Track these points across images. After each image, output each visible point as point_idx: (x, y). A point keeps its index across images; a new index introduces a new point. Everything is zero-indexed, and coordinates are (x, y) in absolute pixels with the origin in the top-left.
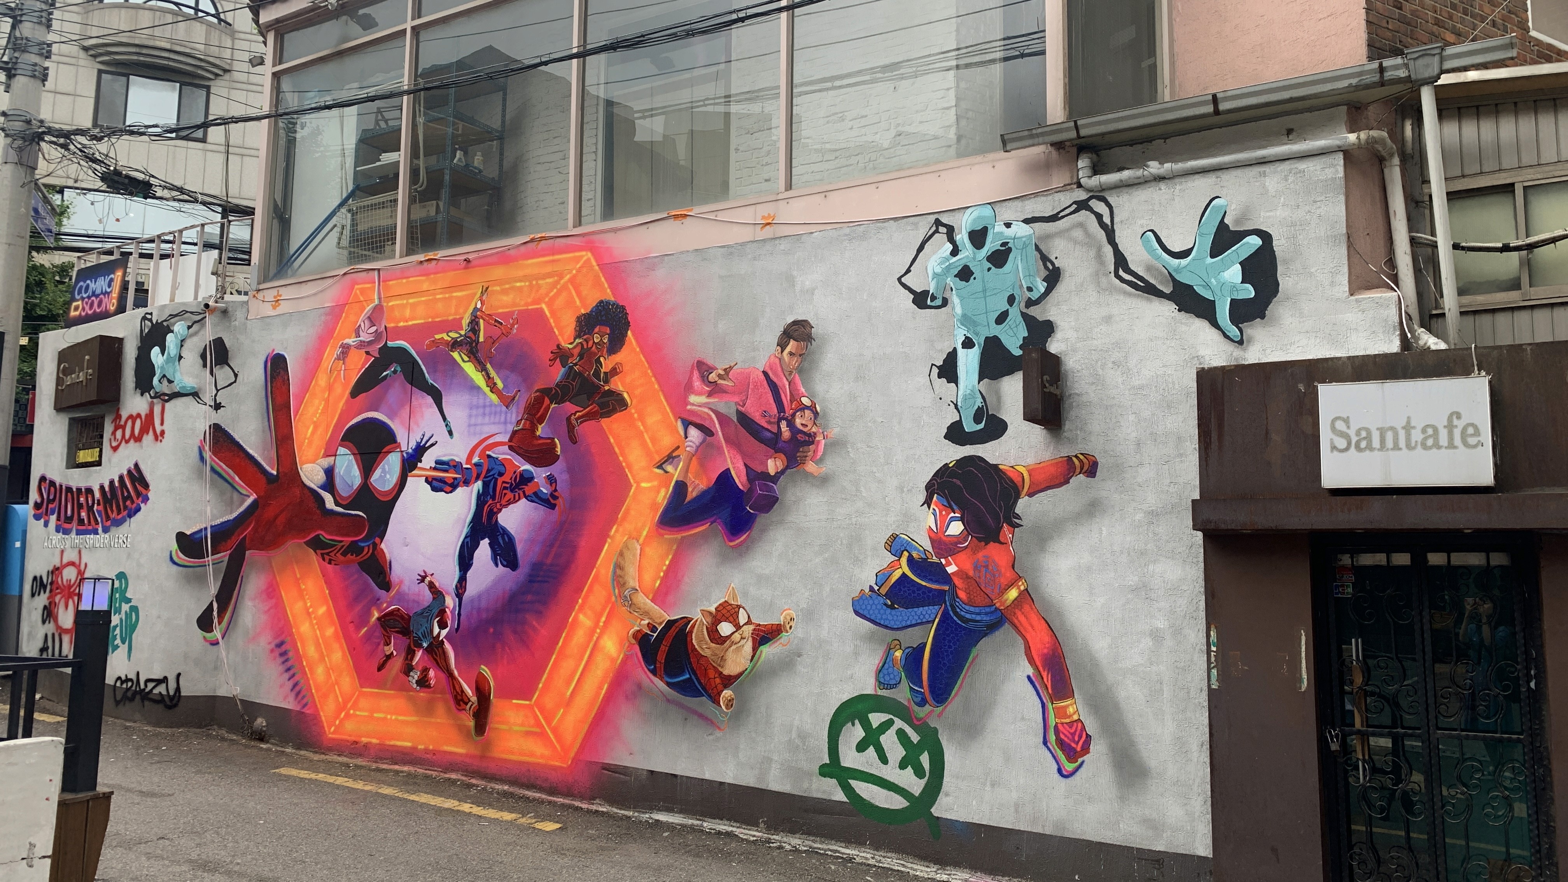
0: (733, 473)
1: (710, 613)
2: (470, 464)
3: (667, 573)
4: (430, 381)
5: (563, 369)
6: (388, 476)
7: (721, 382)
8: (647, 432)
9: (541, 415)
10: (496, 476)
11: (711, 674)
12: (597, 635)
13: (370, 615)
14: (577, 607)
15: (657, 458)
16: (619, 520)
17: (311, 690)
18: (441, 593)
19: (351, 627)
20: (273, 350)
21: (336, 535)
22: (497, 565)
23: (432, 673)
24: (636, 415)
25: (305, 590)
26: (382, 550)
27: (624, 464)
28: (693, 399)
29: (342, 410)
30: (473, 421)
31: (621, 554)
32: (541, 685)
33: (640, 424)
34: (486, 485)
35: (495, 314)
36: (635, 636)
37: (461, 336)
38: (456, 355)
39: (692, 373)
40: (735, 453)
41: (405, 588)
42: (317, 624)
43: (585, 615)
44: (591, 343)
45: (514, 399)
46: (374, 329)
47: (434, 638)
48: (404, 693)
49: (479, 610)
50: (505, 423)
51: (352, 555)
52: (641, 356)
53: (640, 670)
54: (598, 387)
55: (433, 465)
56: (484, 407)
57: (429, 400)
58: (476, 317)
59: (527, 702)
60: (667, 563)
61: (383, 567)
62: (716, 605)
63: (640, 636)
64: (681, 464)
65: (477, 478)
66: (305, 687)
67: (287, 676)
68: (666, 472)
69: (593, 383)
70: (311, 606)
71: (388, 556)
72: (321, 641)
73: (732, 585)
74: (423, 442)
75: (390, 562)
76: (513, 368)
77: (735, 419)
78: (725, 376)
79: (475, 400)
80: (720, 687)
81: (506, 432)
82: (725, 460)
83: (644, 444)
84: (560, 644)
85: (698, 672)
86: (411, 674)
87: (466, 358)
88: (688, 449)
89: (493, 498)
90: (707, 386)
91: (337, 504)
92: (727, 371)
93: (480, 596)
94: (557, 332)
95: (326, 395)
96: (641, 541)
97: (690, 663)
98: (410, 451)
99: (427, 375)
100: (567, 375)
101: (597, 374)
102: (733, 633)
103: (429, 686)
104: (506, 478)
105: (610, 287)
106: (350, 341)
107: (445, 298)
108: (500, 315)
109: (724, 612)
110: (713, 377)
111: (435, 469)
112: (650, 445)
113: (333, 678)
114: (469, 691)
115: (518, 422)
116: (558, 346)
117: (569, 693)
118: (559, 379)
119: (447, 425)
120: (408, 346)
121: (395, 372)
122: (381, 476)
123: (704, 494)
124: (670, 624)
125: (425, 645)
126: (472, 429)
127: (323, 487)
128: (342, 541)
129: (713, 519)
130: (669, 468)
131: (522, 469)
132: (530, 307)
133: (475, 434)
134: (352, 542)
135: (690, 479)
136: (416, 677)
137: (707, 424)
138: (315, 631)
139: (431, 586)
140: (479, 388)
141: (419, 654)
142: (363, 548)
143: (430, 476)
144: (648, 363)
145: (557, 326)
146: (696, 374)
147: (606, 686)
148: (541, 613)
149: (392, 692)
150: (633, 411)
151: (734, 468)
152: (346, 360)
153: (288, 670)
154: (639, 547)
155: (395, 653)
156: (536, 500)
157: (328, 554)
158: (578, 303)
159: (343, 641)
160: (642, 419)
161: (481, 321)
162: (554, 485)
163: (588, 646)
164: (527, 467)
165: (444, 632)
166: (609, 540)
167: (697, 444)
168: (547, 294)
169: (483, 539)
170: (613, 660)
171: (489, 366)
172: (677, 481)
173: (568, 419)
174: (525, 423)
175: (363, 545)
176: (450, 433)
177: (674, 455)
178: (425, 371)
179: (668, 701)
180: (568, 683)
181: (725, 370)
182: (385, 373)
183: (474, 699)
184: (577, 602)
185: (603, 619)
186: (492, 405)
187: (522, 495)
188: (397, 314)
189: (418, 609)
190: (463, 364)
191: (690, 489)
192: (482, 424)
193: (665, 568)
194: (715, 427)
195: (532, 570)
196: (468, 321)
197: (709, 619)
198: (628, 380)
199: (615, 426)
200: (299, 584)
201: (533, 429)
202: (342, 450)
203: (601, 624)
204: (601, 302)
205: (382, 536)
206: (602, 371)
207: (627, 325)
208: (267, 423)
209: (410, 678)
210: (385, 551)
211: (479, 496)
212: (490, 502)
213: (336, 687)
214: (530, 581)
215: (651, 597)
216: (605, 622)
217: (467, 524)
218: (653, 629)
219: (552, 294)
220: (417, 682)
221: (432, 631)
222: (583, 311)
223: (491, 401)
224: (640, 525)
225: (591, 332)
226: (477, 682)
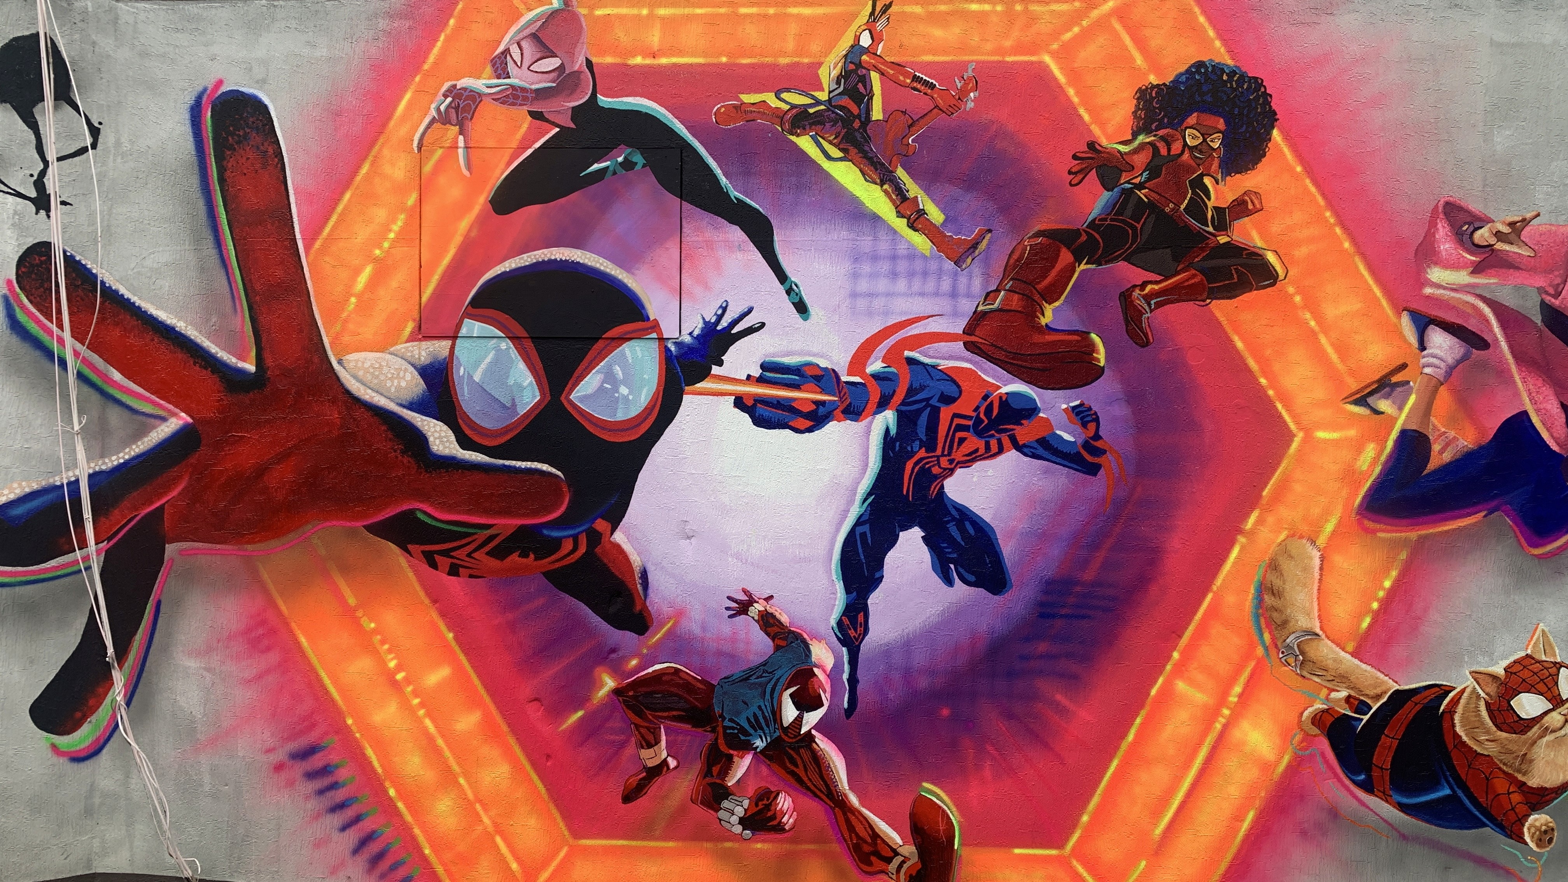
0: (1535, 420)
1: (1494, 677)
2: (862, 373)
3: (1387, 603)
4: (734, 194)
5: (1107, 195)
6: (624, 390)
7: (1500, 246)
8: (1326, 333)
9: (1052, 285)
10: (934, 402)
11: (1501, 785)
12: (1222, 720)
13: (594, 684)
14: (1169, 667)
15: (1353, 385)
16: (1264, 501)
17: (419, 849)
18: (797, 637)
19: (535, 713)
20: (220, 83)
21: (469, 512)
22: (949, 582)
23: (784, 802)
24: (1298, 299)
25: (375, 631)
26: (618, 547)
27: (1271, 392)
28: (1436, 274)
29: (467, 237)
30: (863, 286)
31: (1274, 566)
32: (1085, 818)
33: (1308, 316)
34: (905, 419)
35: (912, 64)
36: (1318, 719)
37: (818, 102)
38: (805, 143)
39: (1432, 224)
40: (1540, 383)
41: (693, 625)
42: (422, 705)
43: (1191, 682)
44: (1177, 147)
45: (975, 245)
46: (552, 63)
47: (785, 730)
48: (708, 845)
49: (908, 674)
50: (954, 294)
51: (524, 555)
52: (1308, 182)
53: (1331, 783)
54: (1202, 237)
55: (756, 372)
56: (894, 258)
57: (736, 234)
58: (859, 65)
59: (1053, 852)
60: (1387, 584)
61: (622, 584)
62: (1505, 663)
63: (1329, 720)
64: (1412, 399)
65: (882, 405)
66: (396, 844)
67: (337, 819)
68: (1377, 412)
69: (1187, 227)
70: (399, 668)
71: (636, 560)
72: (440, 742)
73: (1542, 626)
74: (724, 323)
75: (644, 574)
76: (970, 183)
77: (1538, 320)
78: (1513, 237)
79: (866, 243)
80: (1522, 809)
81: (955, 314)
82: (1517, 394)
83: (1319, 355)
84: (1131, 737)
85: (1469, 784)
86: (725, 804)
87: (835, 153)
88: (1427, 370)
89: (930, 445)
90: (1471, 253)
91: (465, 442)
92: (1517, 228)
93: (907, 645)
94: (1086, 117)
95: (412, 200)
96: (1322, 541)
97: (1452, 769)
98: (687, 339)
99: (723, 180)
100: (1117, 208)
101: (1197, 209)
102: (1546, 713)
103: (779, 828)
104: (965, 406)
105: (1220, 36)
106: (479, 84)
107: (766, 16)
108: (927, 67)
109: (1526, 674)
110: (1483, 235)
111: (761, 380)
112: (1334, 356)
113: (486, 820)
114: (894, 837)
115: (989, 296)
116: (1092, 146)
117: (1159, 831)
118: (1095, 213)
119: (788, 292)
120: (662, 110)
121: (628, 165)
122: (601, 389)
123: (1468, 459)
124: (1400, 698)
125: (760, 744)
126: (862, 303)
127: (419, 406)
128: (489, 527)
129: (1494, 503)
130: (1384, 405)
131: (1005, 390)
132: (1009, 59)
133: (870, 314)
134: (522, 528)
135: (1435, 428)
136: (740, 811)
137: (1472, 325)
138: (419, 721)
139: (768, 621)
140: (875, 219)
141: (743, 765)
142: (556, 544)
143: (749, 395)
144: (1323, 195)
145: (1085, 103)
146: (1443, 230)
147: (1251, 816)
148: (1075, 677)
149: (671, 844)
150: (1291, 290)
151: (1538, 411)
152: (469, 125)
153: (341, 806)
154: (1316, 554)
155: (672, 763)
156: (1045, 454)
157: (446, 553)
158: (1139, 60)
159: (512, 741)
160: (1312, 305)
161: (875, 76)
162: (1092, 426)
163: (1200, 744)
164: (1018, 387)
165: (812, 718)
166: (1241, 539)
167: (1450, 361)
168: (1055, 35)
169: (905, 528)
170: (1266, 767)
171: (901, 173)
172: (1403, 433)
173: (1126, 297)
174: (1005, 299)
175: (555, 534)
176: (801, 308)
177: (1394, 379)
178: (718, 172)
179: (1404, 837)
180: (1157, 813)
181: (1512, 224)
182: (596, 166)
183: (909, 850)
184: (1169, 657)
185: (1238, 689)
186: (913, 255)
187: (1006, 441)
188: (621, 35)
189: (737, 670)
190: (826, 165)
191: (1436, 447)
192: (888, 295)
193: (1381, 594)
194: (1491, 330)
195: (1046, 592)
196: (835, 73)
197: (1492, 689)
198: (1275, 228)
199: (1246, 317)
200: (356, 622)
201: (1032, 311)
202: (472, 327)
203: (1233, 699)
204: (1200, 65)
205: (616, 516)
206: (1210, 204)
207: (1270, 118)
208: (212, 252)
209: (722, 814)
210: (627, 547)
211: (888, 441)
212: (922, 453)
213: (498, 839)
214: (1042, 616)
215: (1350, 647)
216: (1240, 696)
217: (859, 497)
218: (1363, 707)
219: (1068, 36)
220: (742, 821)
221: (777, 713)
222: (1153, 79)
223: (911, 246)
224: (1316, 511)
225: (1176, 121)
226: (913, 816)
